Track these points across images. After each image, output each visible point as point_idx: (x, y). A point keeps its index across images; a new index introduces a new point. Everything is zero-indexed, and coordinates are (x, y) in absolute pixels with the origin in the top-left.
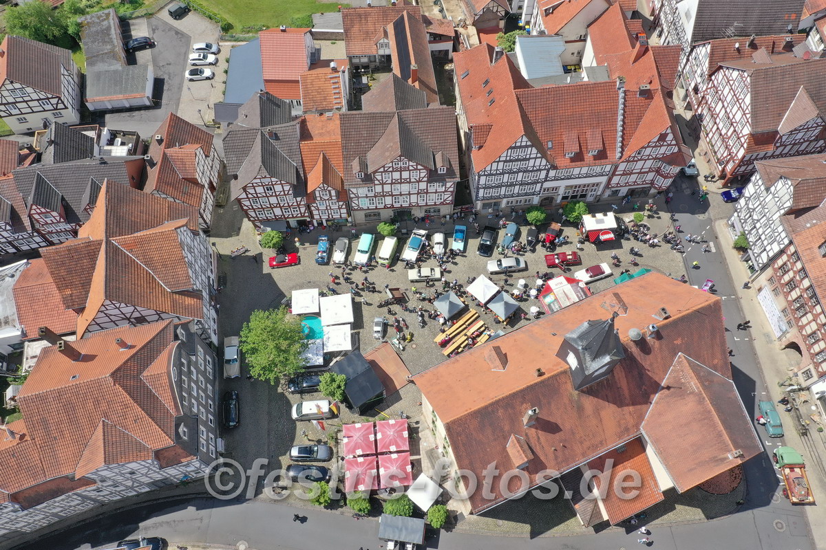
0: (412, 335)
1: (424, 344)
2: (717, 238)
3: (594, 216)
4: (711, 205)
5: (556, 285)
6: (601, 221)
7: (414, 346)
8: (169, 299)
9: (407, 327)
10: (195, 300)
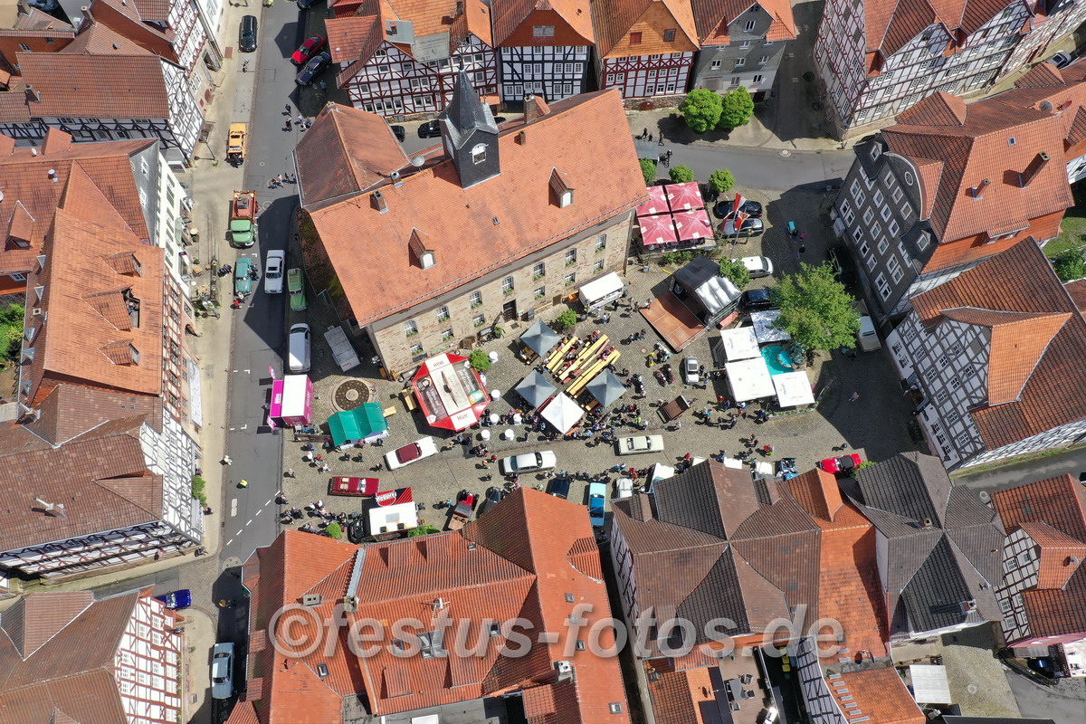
0: (648, 365)
1: (631, 354)
2: (223, 524)
3: (401, 526)
4: (212, 584)
5: (466, 415)
6: (390, 518)
7: (644, 351)
8: (961, 296)
9: (655, 374)
10: (930, 317)
